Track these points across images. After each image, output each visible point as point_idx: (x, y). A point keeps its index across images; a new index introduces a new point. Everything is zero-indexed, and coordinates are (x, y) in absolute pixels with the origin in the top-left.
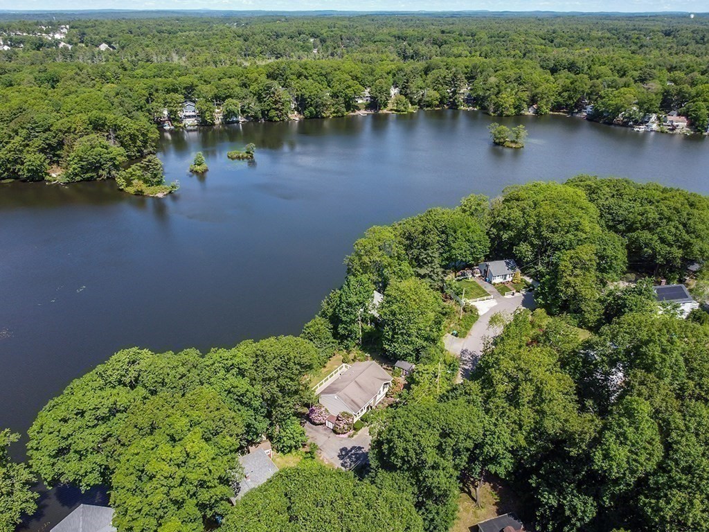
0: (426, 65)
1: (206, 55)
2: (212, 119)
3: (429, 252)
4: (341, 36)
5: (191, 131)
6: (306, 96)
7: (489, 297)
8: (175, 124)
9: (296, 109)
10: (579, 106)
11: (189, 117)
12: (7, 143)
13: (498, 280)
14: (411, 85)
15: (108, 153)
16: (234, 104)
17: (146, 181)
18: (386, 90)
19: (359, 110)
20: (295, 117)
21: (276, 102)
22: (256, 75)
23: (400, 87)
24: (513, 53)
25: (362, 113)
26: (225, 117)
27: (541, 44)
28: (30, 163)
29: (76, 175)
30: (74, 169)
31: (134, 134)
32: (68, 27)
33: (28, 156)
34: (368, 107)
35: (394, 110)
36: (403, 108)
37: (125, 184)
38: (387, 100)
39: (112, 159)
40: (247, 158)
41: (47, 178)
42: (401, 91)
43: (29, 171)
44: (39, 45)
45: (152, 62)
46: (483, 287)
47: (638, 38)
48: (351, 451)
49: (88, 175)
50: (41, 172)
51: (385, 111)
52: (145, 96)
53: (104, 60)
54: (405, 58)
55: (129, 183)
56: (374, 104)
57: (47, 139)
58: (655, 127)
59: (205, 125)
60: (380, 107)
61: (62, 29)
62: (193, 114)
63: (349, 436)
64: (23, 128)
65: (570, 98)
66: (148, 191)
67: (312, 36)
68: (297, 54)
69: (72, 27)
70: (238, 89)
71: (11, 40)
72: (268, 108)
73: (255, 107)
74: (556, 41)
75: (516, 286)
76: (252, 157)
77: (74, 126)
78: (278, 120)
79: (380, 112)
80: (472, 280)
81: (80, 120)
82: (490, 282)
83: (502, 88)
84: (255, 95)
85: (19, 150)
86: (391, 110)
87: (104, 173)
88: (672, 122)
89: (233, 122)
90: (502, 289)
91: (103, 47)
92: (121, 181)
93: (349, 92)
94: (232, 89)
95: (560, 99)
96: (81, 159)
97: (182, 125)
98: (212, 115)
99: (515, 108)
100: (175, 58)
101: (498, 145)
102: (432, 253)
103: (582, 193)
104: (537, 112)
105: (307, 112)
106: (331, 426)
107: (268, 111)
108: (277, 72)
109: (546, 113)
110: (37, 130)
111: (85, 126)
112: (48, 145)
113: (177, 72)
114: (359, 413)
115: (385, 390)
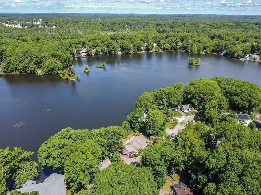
0: (167, 35)
1: (89, 31)
2: (91, 53)
3: (163, 101)
4: (137, 24)
5: (84, 57)
6: (124, 46)
7: (182, 117)
8: (79, 55)
9: (120, 50)
10: (221, 51)
11: (83, 53)
12: (24, 61)
13: (186, 111)
14: (161, 43)
15: (57, 65)
16: (99, 48)
17: (69, 75)
18: (152, 44)
19: (142, 51)
20: (120, 53)
21: (113, 48)
22: (107, 38)
23: (157, 43)
24: (198, 31)
25: (143, 52)
26: (96, 53)
27: (209, 28)
28: (31, 68)
29: (46, 72)
30: (46, 70)
31: (65, 59)
32: (42, 20)
33: (31, 66)
34: (146, 50)
35: (155, 51)
36: (158, 51)
37: (62, 76)
38: (152, 48)
39: (58, 67)
40: (103, 67)
41: (36, 73)
42: (157, 45)
43: (31, 71)
44: (32, 26)
45: (71, 33)
46: (181, 113)
47: (245, 26)
48: (135, 163)
49: (50, 72)
50: (34, 71)
51: (151, 51)
52: (69, 45)
53: (54, 32)
54: (159, 32)
55: (64, 75)
56: (147, 49)
58: (248, 59)
59: (89, 56)
60: (150, 50)
61: (40, 20)
62: (85, 52)
63: (134, 159)
64: (29, 56)
65: (218, 48)
66: (70, 78)
67: (127, 24)
68: (121, 30)
69: (43, 20)
70: (100, 43)
71: (23, 24)
72: (111, 50)
73: (106, 50)
74: (215, 27)
75: (192, 113)
76: (105, 67)
77: (46, 56)
78: (114, 54)
79: (150, 52)
80: (177, 111)
81: (48, 54)
82: (183, 112)
83: (193, 44)
84: (106, 45)
85: (28, 64)
86: (154, 51)
87: (55, 72)
88: (254, 57)
89: (98, 55)
90: (187, 114)
91: (54, 27)
92: (61, 75)
93: (139, 45)
94: (98, 43)
95: (214, 48)
96: (48, 67)
97: (81, 55)
98: (91, 52)
99: (198, 51)
100: (79, 31)
101: (191, 64)
102: (164, 101)
103: (216, 83)
104: (205, 53)
105: (124, 52)
106: (129, 155)
107: (111, 51)
108: (114, 37)
109: (209, 53)
111: (49, 56)
112: (37, 62)
113: (80, 37)
114: (137, 151)
115: (146, 145)
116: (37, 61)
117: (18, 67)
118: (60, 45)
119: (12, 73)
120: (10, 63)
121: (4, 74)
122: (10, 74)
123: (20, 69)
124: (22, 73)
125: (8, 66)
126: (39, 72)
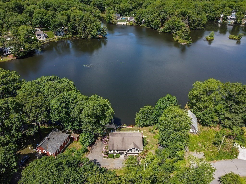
5: (230, 25)
8: (224, 21)
11: (231, 19)
15: (178, 24)
17: (181, 37)
29: (166, 30)
30: (166, 27)
31: (195, 20)
40: (236, 39)
41: (158, 29)
43: (154, 25)
49: (169, 31)
52: (217, 7)
57: (164, 16)
59: (236, 23)
62: (234, 18)
66: (181, 41)
76: (239, 40)
77: (175, 13)
81: (178, 11)
92: (174, 35)
96: (169, 24)
97: (226, 22)
98: (241, 20)
110: (164, 12)
111: (179, 14)
114: (112, 151)
115: (137, 152)
116: (164, 17)
117: (146, 20)
118: (205, 6)
119: (141, 25)
120: (141, 14)
121: (135, 24)
122: (139, 25)
123: (147, 22)
124: (148, 27)
125: (139, 18)
126: (161, 29)
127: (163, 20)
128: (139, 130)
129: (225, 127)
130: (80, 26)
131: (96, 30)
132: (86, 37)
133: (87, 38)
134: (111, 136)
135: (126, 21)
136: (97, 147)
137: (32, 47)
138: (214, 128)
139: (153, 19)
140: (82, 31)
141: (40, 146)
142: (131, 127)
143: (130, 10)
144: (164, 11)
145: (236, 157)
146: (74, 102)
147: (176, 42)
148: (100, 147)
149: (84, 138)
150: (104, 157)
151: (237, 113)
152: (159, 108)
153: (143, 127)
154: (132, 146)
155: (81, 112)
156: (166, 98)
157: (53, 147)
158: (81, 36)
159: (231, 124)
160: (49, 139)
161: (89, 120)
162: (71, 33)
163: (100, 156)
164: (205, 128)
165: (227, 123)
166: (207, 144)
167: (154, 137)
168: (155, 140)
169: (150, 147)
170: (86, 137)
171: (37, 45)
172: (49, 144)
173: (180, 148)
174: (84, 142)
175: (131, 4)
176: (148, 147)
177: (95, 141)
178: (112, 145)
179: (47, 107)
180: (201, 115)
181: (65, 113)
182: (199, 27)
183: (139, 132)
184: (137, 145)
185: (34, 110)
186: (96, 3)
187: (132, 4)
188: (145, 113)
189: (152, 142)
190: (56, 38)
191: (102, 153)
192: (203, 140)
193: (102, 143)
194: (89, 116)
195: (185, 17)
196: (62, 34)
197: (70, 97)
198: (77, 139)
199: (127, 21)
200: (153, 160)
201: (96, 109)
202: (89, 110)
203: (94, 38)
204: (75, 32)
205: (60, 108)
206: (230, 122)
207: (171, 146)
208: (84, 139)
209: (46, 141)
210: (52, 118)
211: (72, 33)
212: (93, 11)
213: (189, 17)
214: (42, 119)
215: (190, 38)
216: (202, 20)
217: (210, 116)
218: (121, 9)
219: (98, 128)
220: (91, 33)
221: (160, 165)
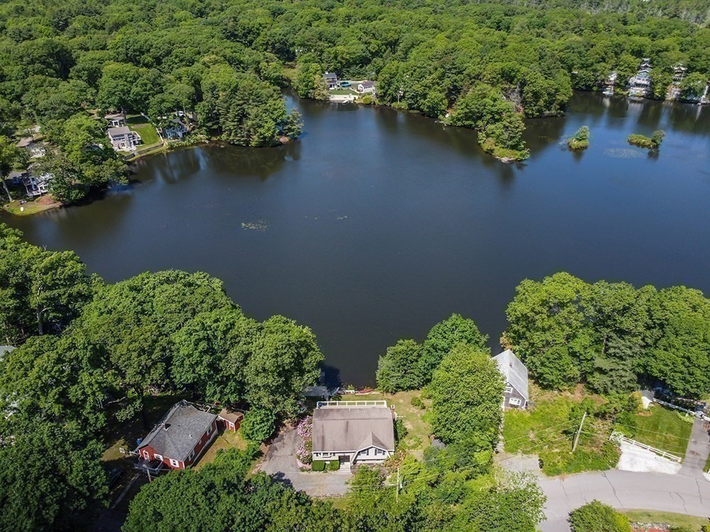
2: (663, 93)
7: (676, 457)
8: (618, 90)
11: (637, 85)
15: (492, 106)
16: (700, 81)
17: (500, 142)
26: (684, 92)
28: (430, 100)
29: (459, 120)
30: (459, 114)
31: (538, 92)
40: (648, 146)
41: (441, 117)
43: (428, 107)
45: (679, 17)
46: (691, 439)
48: (284, 481)
49: (469, 122)
52: (599, 54)
53: (629, 10)
62: (646, 83)
64: (443, 68)
66: (498, 152)
76: (656, 147)
89: (690, 102)
92: (481, 135)
97: (625, 93)
98: (664, 88)
110: (454, 71)
111: (494, 75)
112: (455, 86)
113: (678, 32)
114: (320, 454)
115: (380, 456)
116: (455, 83)
117: (408, 91)
118: (568, 51)
119: (393, 105)
120: (395, 75)
121: (377, 102)
122: (388, 104)
123: (411, 98)
124: (413, 109)
125: (389, 84)
126: (447, 116)
127: (453, 93)
128: (385, 402)
129: (596, 391)
130: (228, 112)
131: (271, 124)
132: (245, 141)
133: (247, 145)
134: (317, 417)
135: (354, 93)
136: (284, 444)
137: (102, 174)
138: (569, 394)
139: (425, 89)
140: (234, 126)
141: (147, 445)
142: (367, 394)
143: (364, 61)
144: (455, 68)
145: (613, 466)
146: (229, 336)
147: (488, 155)
148: (291, 443)
149: (254, 423)
150: (302, 469)
151: (621, 358)
152: (434, 348)
153: (396, 391)
154: (368, 443)
155: (244, 363)
156: (449, 323)
157: (179, 446)
158: (231, 138)
159: (609, 383)
160: (167, 426)
161: (265, 381)
162: (203, 131)
163: (292, 466)
164: (548, 395)
165: (598, 380)
166: (551, 433)
167: (423, 418)
168: (426, 427)
169: (412, 442)
170: (258, 422)
171: (115, 170)
172: (168, 440)
173: (480, 445)
174: (253, 434)
175: (366, 43)
176: (408, 442)
177: (278, 430)
178: (321, 441)
179: (164, 349)
180: (538, 364)
181: (206, 365)
182: (549, 110)
183: (385, 405)
184: (381, 440)
185: (136, 359)
186: (270, 38)
187: (370, 43)
188: (402, 358)
189: (418, 430)
190: (164, 145)
191: (298, 460)
192: (541, 424)
193: (296, 435)
194: (264, 370)
195: (511, 83)
196: (180, 134)
197: (218, 327)
198: (233, 426)
199: (356, 91)
200: (416, 474)
201: (283, 354)
202: (266, 358)
203: (267, 144)
204: (215, 127)
205: (197, 354)
206: (605, 379)
207: (461, 441)
208: (253, 426)
209: (161, 432)
210: (178, 377)
211: (206, 130)
212: (263, 64)
213: (523, 84)
214: (152, 380)
215: (524, 144)
216: (557, 90)
217: (558, 366)
218: (339, 58)
219: (285, 399)
220: (259, 130)
221: (432, 485)
